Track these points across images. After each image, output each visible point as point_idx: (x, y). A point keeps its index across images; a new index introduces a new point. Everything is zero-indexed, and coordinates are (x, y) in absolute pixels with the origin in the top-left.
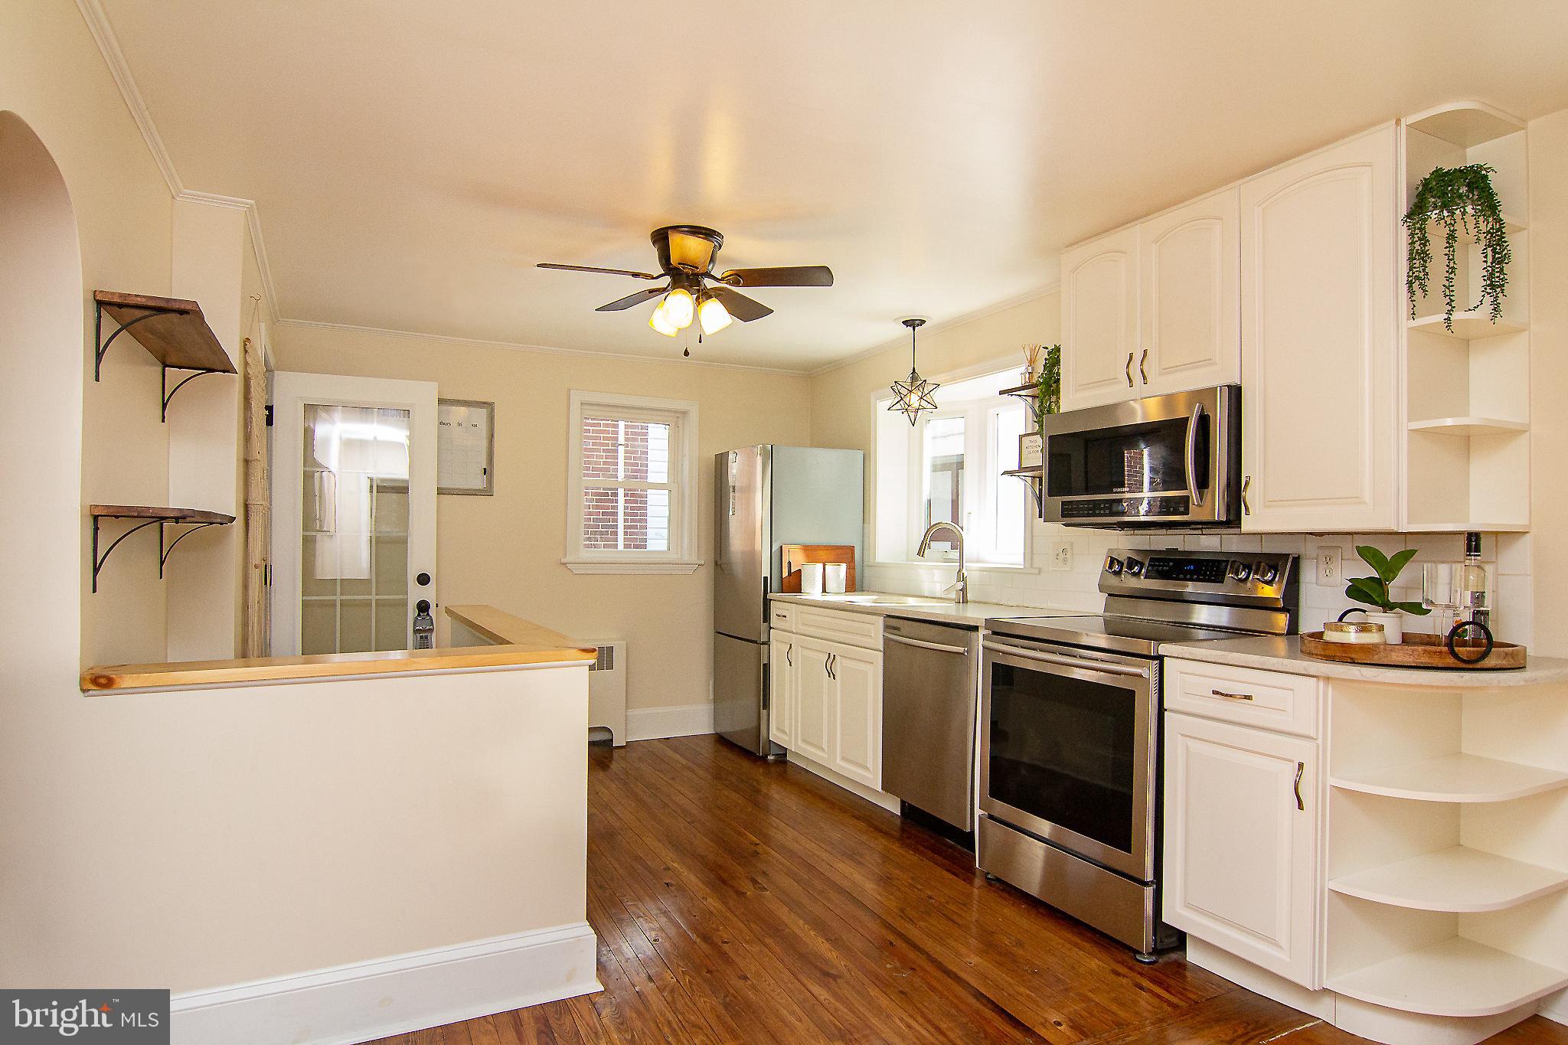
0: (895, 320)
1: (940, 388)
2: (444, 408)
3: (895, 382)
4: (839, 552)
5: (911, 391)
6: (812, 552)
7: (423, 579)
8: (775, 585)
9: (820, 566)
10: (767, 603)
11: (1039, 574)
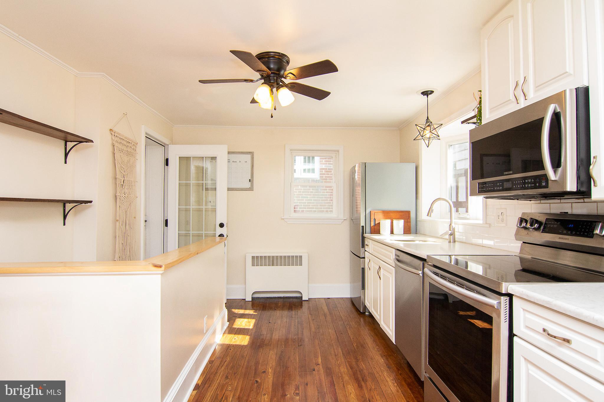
0: (417, 92)
1: (442, 126)
2: (230, 155)
3: (416, 125)
4: (401, 214)
5: (424, 129)
6: (388, 214)
7: (222, 225)
8: (368, 229)
9: (389, 221)
10: (363, 238)
11: (490, 227)
